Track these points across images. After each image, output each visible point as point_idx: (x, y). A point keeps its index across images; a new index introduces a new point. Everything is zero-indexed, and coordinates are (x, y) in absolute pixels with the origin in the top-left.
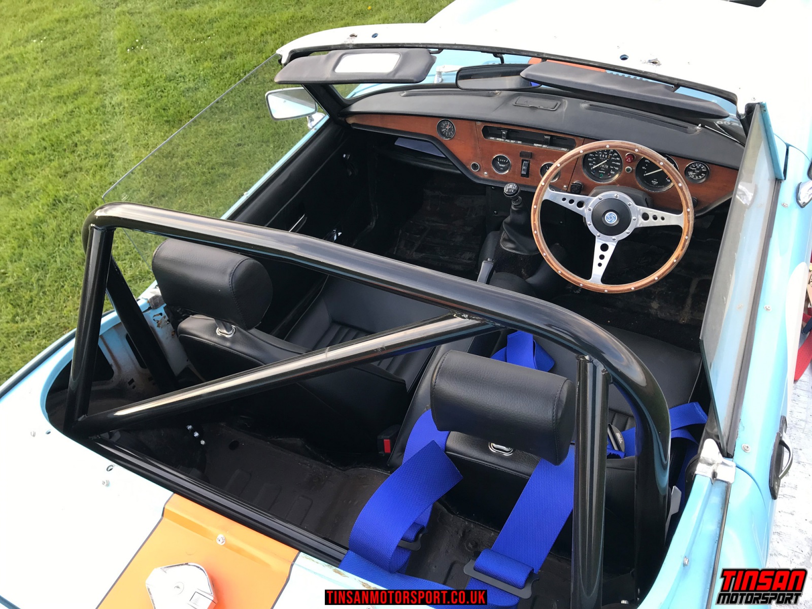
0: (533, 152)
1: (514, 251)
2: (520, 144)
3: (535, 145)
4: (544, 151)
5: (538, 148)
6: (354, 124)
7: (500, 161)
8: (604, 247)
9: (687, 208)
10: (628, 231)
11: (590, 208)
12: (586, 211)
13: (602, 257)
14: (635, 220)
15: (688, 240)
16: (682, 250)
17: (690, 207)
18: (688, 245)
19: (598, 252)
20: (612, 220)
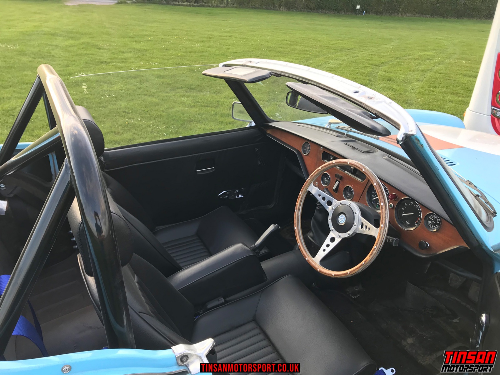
0: (343, 176)
1: (311, 239)
2: (338, 168)
3: (346, 172)
4: (349, 177)
5: (346, 175)
6: (269, 134)
7: (326, 178)
8: (333, 240)
9: (382, 224)
10: (350, 232)
11: (333, 208)
12: (330, 209)
13: (328, 246)
14: (355, 226)
15: (376, 250)
16: (370, 256)
17: (383, 224)
18: (376, 254)
19: (327, 241)
20: (342, 221)
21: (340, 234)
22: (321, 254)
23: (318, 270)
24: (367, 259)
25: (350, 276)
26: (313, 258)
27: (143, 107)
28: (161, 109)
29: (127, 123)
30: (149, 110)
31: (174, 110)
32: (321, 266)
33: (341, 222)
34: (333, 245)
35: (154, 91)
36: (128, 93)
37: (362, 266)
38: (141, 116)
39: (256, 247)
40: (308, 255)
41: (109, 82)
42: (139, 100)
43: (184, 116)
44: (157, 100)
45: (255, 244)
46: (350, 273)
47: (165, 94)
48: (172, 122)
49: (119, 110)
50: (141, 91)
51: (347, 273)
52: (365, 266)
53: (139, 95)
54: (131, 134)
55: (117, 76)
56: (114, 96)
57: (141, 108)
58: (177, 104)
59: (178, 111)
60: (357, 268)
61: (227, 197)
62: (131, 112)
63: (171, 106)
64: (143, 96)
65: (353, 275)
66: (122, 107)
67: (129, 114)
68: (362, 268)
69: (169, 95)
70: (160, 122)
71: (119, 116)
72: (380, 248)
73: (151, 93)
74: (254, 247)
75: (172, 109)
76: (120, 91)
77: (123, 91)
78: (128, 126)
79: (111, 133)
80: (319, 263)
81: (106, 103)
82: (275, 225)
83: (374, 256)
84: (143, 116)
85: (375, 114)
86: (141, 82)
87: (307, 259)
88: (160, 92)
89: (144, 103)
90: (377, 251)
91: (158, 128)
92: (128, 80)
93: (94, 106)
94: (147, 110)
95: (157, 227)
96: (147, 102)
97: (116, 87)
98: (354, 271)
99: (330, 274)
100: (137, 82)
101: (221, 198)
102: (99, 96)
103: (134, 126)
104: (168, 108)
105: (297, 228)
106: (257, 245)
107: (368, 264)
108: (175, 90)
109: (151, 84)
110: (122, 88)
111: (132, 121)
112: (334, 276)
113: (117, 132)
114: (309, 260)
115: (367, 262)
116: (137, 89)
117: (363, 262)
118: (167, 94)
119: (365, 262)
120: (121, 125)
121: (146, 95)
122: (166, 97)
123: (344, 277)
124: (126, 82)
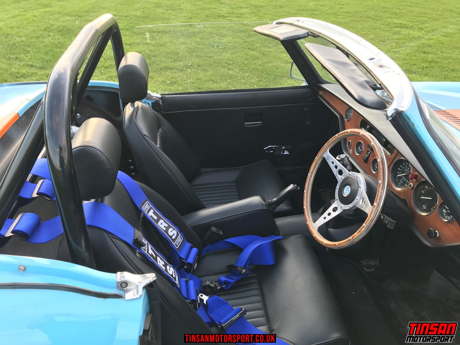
7: (360, 147)
8: (335, 209)
9: (375, 202)
10: (350, 205)
11: (343, 178)
12: (340, 178)
13: (329, 214)
14: (357, 200)
15: (365, 227)
16: (358, 233)
17: (377, 202)
18: (364, 232)
19: (330, 210)
20: (347, 192)
21: (342, 205)
22: (321, 221)
23: (314, 236)
24: (355, 235)
25: (338, 248)
26: (313, 224)
27: (244, 60)
28: (259, 63)
29: (226, 73)
30: (248, 63)
31: (270, 65)
32: (318, 232)
33: (345, 193)
34: (334, 214)
35: (258, 45)
36: (234, 46)
37: (350, 241)
38: (239, 68)
39: (272, 202)
40: (309, 220)
41: (221, 34)
42: (243, 53)
43: (278, 71)
44: (258, 55)
45: (273, 200)
46: (338, 245)
47: (267, 49)
48: (265, 76)
49: (222, 61)
50: (246, 44)
51: (335, 245)
52: (352, 242)
53: (244, 48)
54: (226, 83)
55: (230, 30)
56: (221, 47)
57: (242, 60)
58: (275, 59)
59: (274, 66)
60: (344, 242)
61: (272, 152)
62: (232, 64)
63: (269, 61)
64: (246, 50)
65: (340, 248)
66: (226, 58)
67: (229, 66)
68: (349, 243)
69: (271, 50)
70: (255, 75)
71: (221, 66)
72: (370, 227)
73: (255, 47)
74: (270, 202)
75: (269, 64)
76: (229, 43)
77: (230, 44)
78: (226, 76)
79: (210, 82)
80: (317, 229)
81: (213, 54)
82: (294, 185)
83: (361, 233)
84: (242, 68)
85: (380, 85)
86: (249, 36)
87: (307, 223)
88: (263, 47)
89: (246, 56)
90: (365, 229)
91: (252, 81)
92: (238, 34)
93: (202, 55)
94: (246, 63)
95: (202, 169)
96: (248, 56)
97: (225, 40)
98: (341, 244)
99: (322, 242)
100: (245, 37)
101: (267, 152)
102: (209, 46)
103: (231, 77)
104: (266, 63)
105: (306, 192)
106: (273, 201)
107: (355, 241)
108: (278, 46)
109: (257, 38)
110: (231, 41)
111: (231, 72)
112: (325, 245)
113: (215, 81)
114: (309, 224)
115: (354, 238)
116: (243, 42)
117: (351, 238)
118: (269, 50)
119: (353, 237)
120: (220, 75)
121: (249, 49)
122: (267, 52)
123: (332, 248)
124: (236, 36)
